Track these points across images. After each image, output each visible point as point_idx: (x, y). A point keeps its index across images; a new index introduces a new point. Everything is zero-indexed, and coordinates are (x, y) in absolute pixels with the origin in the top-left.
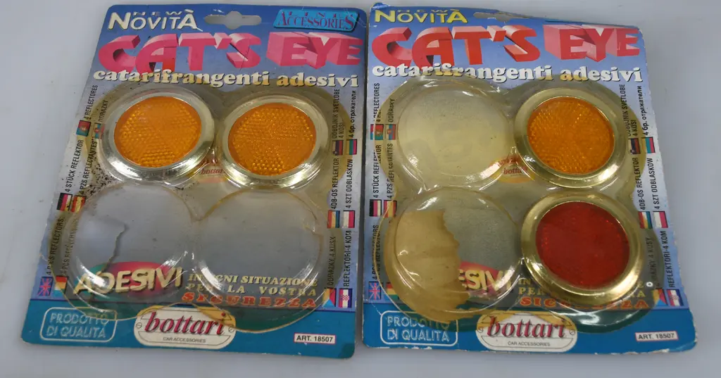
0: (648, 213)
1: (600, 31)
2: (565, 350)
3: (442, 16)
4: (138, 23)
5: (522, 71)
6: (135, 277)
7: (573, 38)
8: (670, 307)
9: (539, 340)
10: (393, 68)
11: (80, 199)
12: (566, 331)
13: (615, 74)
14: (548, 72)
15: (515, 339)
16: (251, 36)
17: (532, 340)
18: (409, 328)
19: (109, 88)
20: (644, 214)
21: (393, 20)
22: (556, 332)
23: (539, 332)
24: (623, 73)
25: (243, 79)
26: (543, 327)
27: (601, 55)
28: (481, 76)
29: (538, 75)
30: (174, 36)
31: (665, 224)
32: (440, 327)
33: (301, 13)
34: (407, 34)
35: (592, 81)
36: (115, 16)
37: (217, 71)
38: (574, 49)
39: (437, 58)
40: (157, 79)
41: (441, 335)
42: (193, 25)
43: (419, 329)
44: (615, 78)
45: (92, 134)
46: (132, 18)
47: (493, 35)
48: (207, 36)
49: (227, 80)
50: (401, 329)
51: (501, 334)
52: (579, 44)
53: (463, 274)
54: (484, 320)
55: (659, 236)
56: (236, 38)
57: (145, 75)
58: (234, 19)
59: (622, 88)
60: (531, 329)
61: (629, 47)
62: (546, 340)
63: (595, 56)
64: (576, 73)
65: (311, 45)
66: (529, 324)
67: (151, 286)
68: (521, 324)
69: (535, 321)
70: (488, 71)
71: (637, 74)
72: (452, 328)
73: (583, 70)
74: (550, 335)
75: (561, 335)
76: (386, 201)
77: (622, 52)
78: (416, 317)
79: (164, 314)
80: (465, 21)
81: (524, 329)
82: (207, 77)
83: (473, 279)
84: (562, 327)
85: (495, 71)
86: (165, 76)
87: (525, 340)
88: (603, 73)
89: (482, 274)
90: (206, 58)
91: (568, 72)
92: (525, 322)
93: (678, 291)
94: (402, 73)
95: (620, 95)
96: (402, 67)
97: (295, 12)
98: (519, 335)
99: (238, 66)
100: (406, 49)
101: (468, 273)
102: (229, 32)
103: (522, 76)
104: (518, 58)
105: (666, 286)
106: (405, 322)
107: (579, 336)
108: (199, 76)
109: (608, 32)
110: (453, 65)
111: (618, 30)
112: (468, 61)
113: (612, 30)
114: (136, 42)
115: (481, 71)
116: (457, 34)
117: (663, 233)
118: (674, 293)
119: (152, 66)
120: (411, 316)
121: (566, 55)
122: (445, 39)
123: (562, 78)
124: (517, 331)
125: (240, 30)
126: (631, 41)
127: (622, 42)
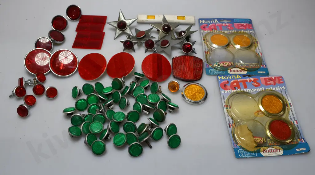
0: (293, 121)
1: (273, 78)
2: (281, 155)
3: (235, 77)
4: (206, 22)
5: (257, 89)
6: (224, 64)
7: (267, 80)
8: (302, 142)
9: (275, 153)
10: (226, 91)
11: (208, 52)
12: (280, 150)
13: (279, 88)
14: (263, 89)
15: (269, 153)
16: (230, 24)
17: (273, 153)
18: (245, 153)
19: (205, 33)
20: (292, 122)
21: (223, 79)
22: (278, 151)
23: (274, 151)
24: (281, 88)
25: (231, 31)
26: (275, 150)
27: (275, 84)
28: (248, 91)
29: (261, 90)
30: (215, 24)
31: (297, 123)
32: (252, 152)
33: (239, 20)
34: (228, 82)
35: (274, 90)
36: (200, 21)
37: (226, 30)
38: (268, 83)
39: (236, 87)
40: (214, 32)
41: (253, 154)
42: (217, 22)
43: (248, 153)
44: (279, 89)
45: (206, 41)
46: (204, 21)
47: (248, 81)
48: (221, 24)
49: (228, 32)
50: (244, 153)
51: (266, 152)
52: (269, 81)
53: (255, 139)
54: (262, 149)
55: (296, 126)
56: (227, 24)
57: (211, 31)
58: (225, 21)
59: (281, 91)
60: (273, 150)
61: (281, 81)
62: (277, 153)
63: (273, 84)
64: (270, 89)
65: (242, 25)
66: (272, 150)
67: (228, 65)
68: (270, 150)
69: (273, 149)
70: (249, 90)
71: (284, 88)
72: (255, 152)
73: (271, 88)
74: (277, 152)
75: (280, 151)
76: (232, 124)
77: (280, 83)
78: (246, 150)
79: (233, 69)
80: (241, 78)
81: (271, 151)
82: (224, 31)
83: (257, 140)
84: (279, 149)
85: (251, 90)
86: (216, 31)
87: (272, 153)
88: (276, 88)
89: (259, 139)
90: (222, 27)
91: (268, 89)
92: (271, 149)
93: (303, 139)
94: (229, 92)
95: (281, 93)
96: (228, 90)
97: (237, 20)
98: (270, 152)
99: (230, 29)
100: (228, 86)
101: (256, 139)
102: (225, 23)
103: (257, 90)
104: (256, 86)
105: (300, 138)
106: (244, 152)
107: (284, 151)
108: (222, 31)
109: (275, 78)
110: (240, 88)
111: (278, 77)
112: (244, 88)
113: (276, 77)
114: (207, 25)
115: (247, 90)
116: (240, 81)
117: (297, 126)
118: (302, 139)
119: (212, 30)
120: (245, 150)
121: (267, 84)
122: (237, 82)
123: (267, 90)
124: (269, 151)
125: (227, 23)
126: (281, 80)
127: (279, 80)
